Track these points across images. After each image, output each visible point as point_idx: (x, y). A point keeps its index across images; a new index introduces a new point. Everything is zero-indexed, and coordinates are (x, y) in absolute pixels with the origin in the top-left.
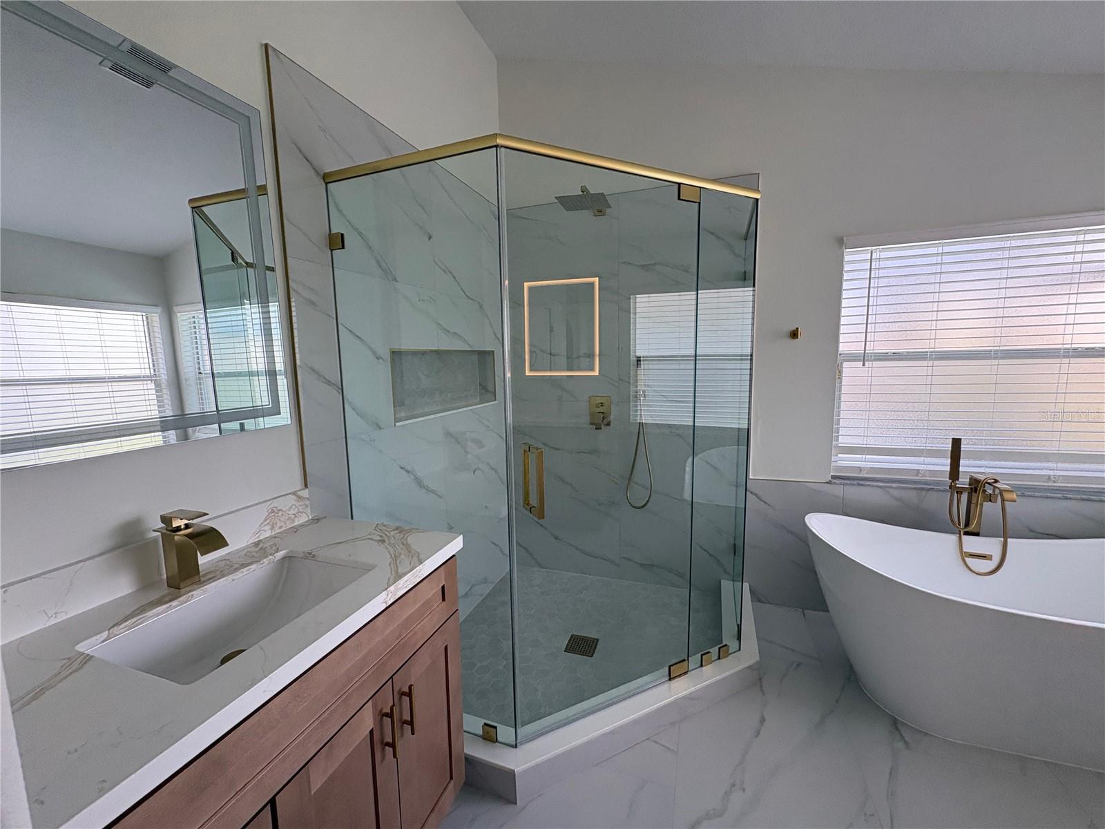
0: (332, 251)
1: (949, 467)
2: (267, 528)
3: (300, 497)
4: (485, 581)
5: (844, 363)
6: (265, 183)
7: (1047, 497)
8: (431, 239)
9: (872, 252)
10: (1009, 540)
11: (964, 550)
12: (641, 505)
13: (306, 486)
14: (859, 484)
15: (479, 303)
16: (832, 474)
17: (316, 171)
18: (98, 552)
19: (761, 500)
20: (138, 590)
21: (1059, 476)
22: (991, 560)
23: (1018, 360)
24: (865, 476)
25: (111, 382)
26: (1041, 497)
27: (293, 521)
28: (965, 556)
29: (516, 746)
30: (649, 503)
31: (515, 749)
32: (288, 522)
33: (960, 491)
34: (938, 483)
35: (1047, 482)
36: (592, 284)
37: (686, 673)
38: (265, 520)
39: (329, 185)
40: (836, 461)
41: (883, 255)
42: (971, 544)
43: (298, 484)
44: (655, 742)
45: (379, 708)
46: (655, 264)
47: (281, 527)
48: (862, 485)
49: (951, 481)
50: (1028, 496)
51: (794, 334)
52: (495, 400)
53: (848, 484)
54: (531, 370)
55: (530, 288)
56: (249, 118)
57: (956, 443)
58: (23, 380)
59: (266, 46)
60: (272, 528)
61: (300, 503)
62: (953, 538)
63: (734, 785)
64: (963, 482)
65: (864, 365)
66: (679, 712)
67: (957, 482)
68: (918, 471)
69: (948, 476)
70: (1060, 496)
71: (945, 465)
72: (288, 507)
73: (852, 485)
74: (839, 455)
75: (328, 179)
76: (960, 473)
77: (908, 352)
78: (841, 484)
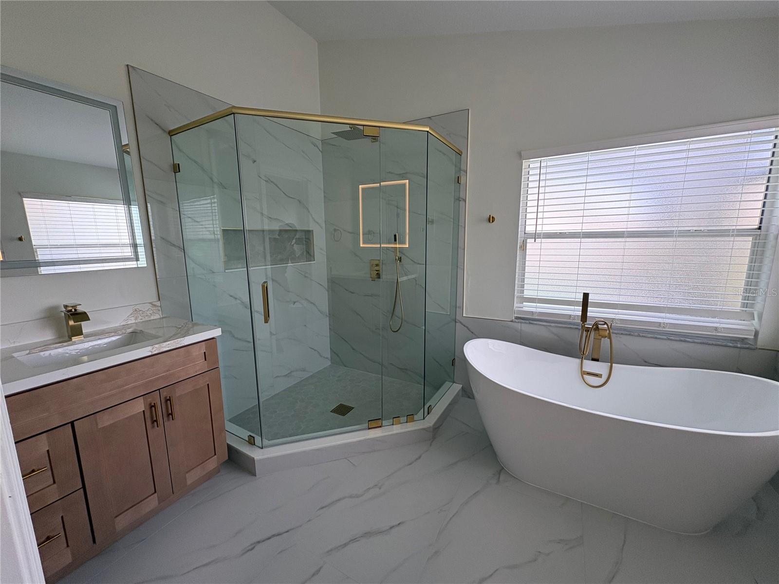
0: (175, 173)
1: (581, 313)
2: (133, 318)
3: (155, 306)
4: (304, 370)
5: (528, 240)
6: (128, 143)
7: (656, 338)
8: (255, 163)
9: (541, 161)
10: (614, 365)
11: (583, 370)
12: (397, 330)
13: (159, 300)
14: (530, 323)
15: (298, 200)
16: (515, 316)
17: (163, 130)
18: (34, 319)
19: (470, 331)
20: (57, 338)
21: (667, 323)
22: (601, 378)
23: (634, 239)
24: (536, 317)
25: (123, 247)
26: (651, 337)
27: (150, 317)
28: (584, 373)
29: (262, 448)
30: (400, 330)
31: (261, 450)
32: (146, 318)
33: (588, 330)
34: (574, 324)
35: (658, 327)
36: (404, 185)
37: (380, 427)
38: (131, 314)
39: (172, 137)
40: (522, 308)
41: (549, 164)
42: (590, 366)
43: (155, 298)
44: (349, 460)
45: (149, 403)
46: (406, 173)
47: (141, 319)
48: (532, 323)
49: (582, 322)
50: (643, 336)
51: (491, 219)
52: (314, 261)
53: (523, 323)
54: (364, 243)
55: (363, 189)
56: (116, 107)
57: (586, 296)
58: (76, 245)
59: (127, 65)
60: (136, 319)
61: (154, 308)
62: (578, 361)
63: (376, 485)
64: (589, 324)
65: (535, 241)
66: (371, 447)
67: (585, 323)
68: (570, 316)
69: (580, 319)
70: (665, 337)
71: (578, 311)
72: (147, 309)
73: (525, 323)
74: (524, 303)
75: (171, 133)
76: (588, 318)
77: (569, 233)
78: (518, 322)
